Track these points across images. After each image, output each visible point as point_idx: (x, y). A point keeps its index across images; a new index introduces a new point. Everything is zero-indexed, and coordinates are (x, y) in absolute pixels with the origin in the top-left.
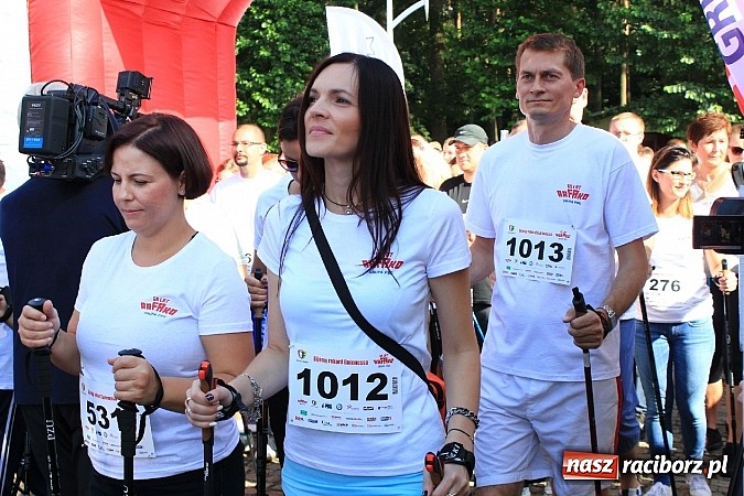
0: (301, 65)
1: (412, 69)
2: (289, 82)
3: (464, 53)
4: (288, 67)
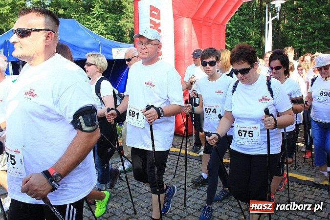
0: (238, 34)
2: (235, 39)
3: (288, 30)
4: (235, 35)
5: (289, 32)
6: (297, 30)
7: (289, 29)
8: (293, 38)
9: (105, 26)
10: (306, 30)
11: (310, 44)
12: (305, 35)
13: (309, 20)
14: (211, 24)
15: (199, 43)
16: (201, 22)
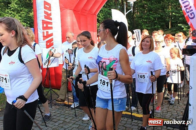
1: (129, 22)
5: (139, 20)
6: (145, 19)
7: (140, 18)
8: (142, 24)
9: (20, 16)
10: (150, 19)
11: (153, 28)
12: (150, 22)
13: (151, 13)
14: (86, 14)
15: (79, 27)
16: (80, 13)
